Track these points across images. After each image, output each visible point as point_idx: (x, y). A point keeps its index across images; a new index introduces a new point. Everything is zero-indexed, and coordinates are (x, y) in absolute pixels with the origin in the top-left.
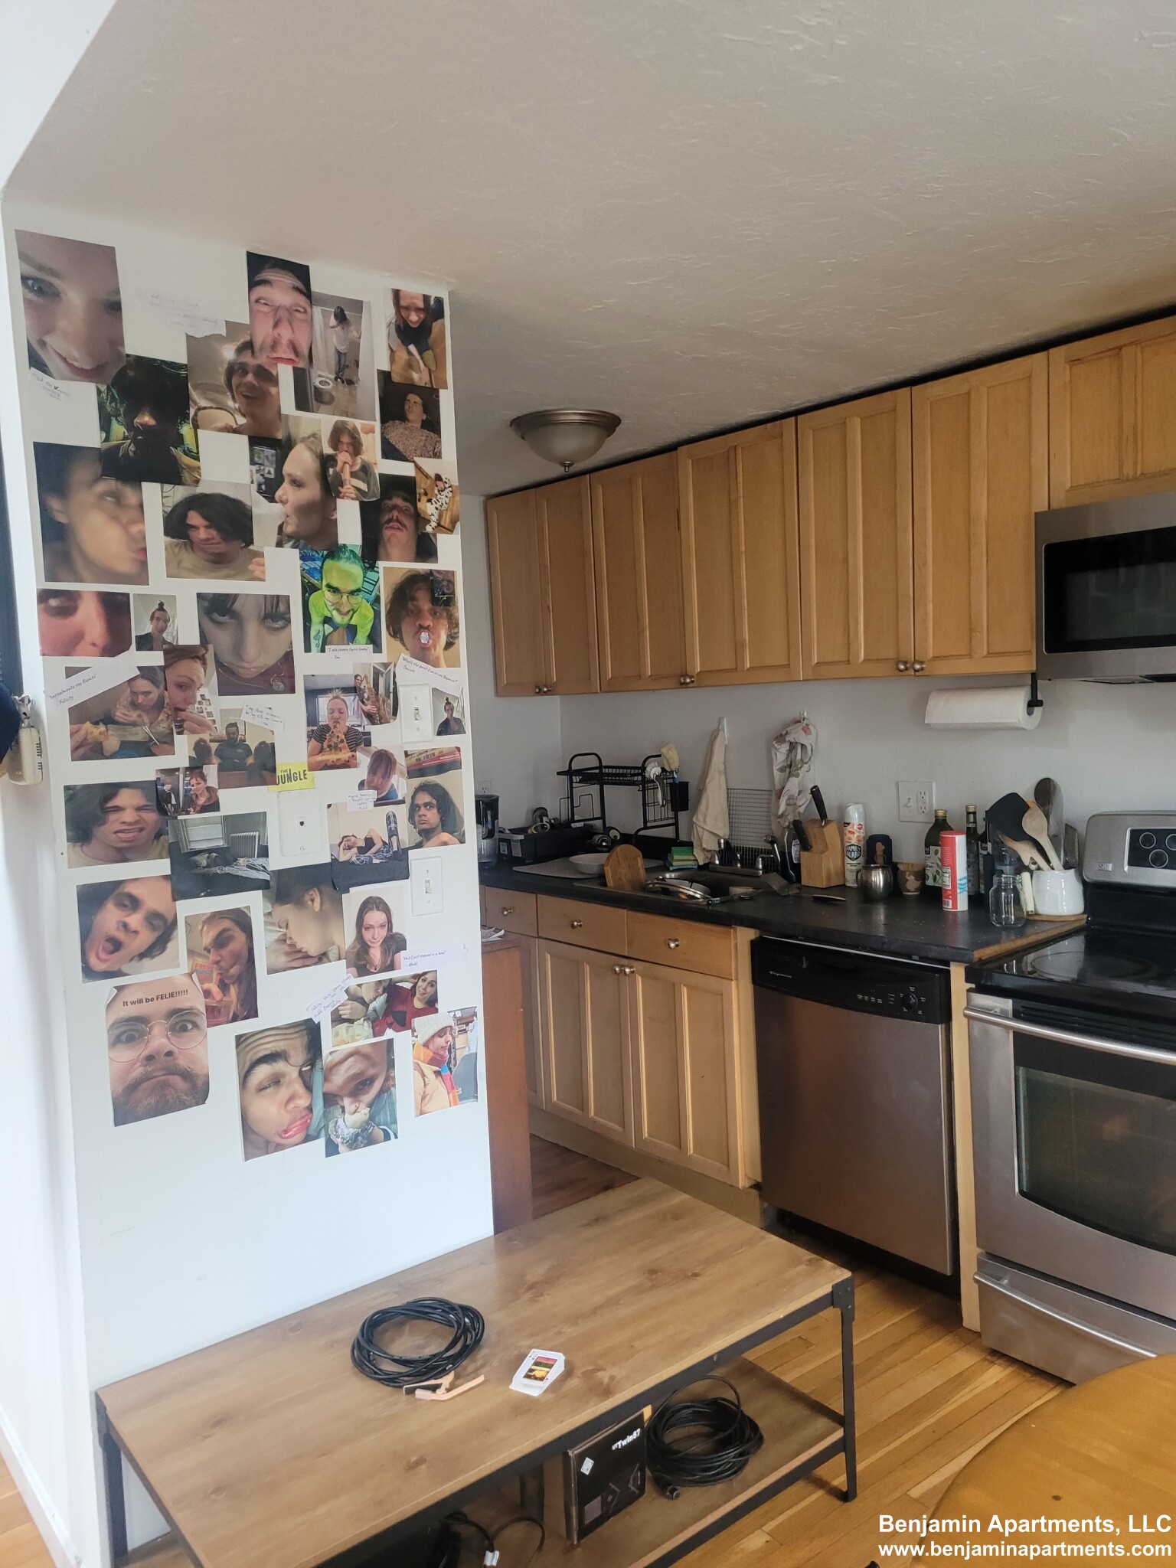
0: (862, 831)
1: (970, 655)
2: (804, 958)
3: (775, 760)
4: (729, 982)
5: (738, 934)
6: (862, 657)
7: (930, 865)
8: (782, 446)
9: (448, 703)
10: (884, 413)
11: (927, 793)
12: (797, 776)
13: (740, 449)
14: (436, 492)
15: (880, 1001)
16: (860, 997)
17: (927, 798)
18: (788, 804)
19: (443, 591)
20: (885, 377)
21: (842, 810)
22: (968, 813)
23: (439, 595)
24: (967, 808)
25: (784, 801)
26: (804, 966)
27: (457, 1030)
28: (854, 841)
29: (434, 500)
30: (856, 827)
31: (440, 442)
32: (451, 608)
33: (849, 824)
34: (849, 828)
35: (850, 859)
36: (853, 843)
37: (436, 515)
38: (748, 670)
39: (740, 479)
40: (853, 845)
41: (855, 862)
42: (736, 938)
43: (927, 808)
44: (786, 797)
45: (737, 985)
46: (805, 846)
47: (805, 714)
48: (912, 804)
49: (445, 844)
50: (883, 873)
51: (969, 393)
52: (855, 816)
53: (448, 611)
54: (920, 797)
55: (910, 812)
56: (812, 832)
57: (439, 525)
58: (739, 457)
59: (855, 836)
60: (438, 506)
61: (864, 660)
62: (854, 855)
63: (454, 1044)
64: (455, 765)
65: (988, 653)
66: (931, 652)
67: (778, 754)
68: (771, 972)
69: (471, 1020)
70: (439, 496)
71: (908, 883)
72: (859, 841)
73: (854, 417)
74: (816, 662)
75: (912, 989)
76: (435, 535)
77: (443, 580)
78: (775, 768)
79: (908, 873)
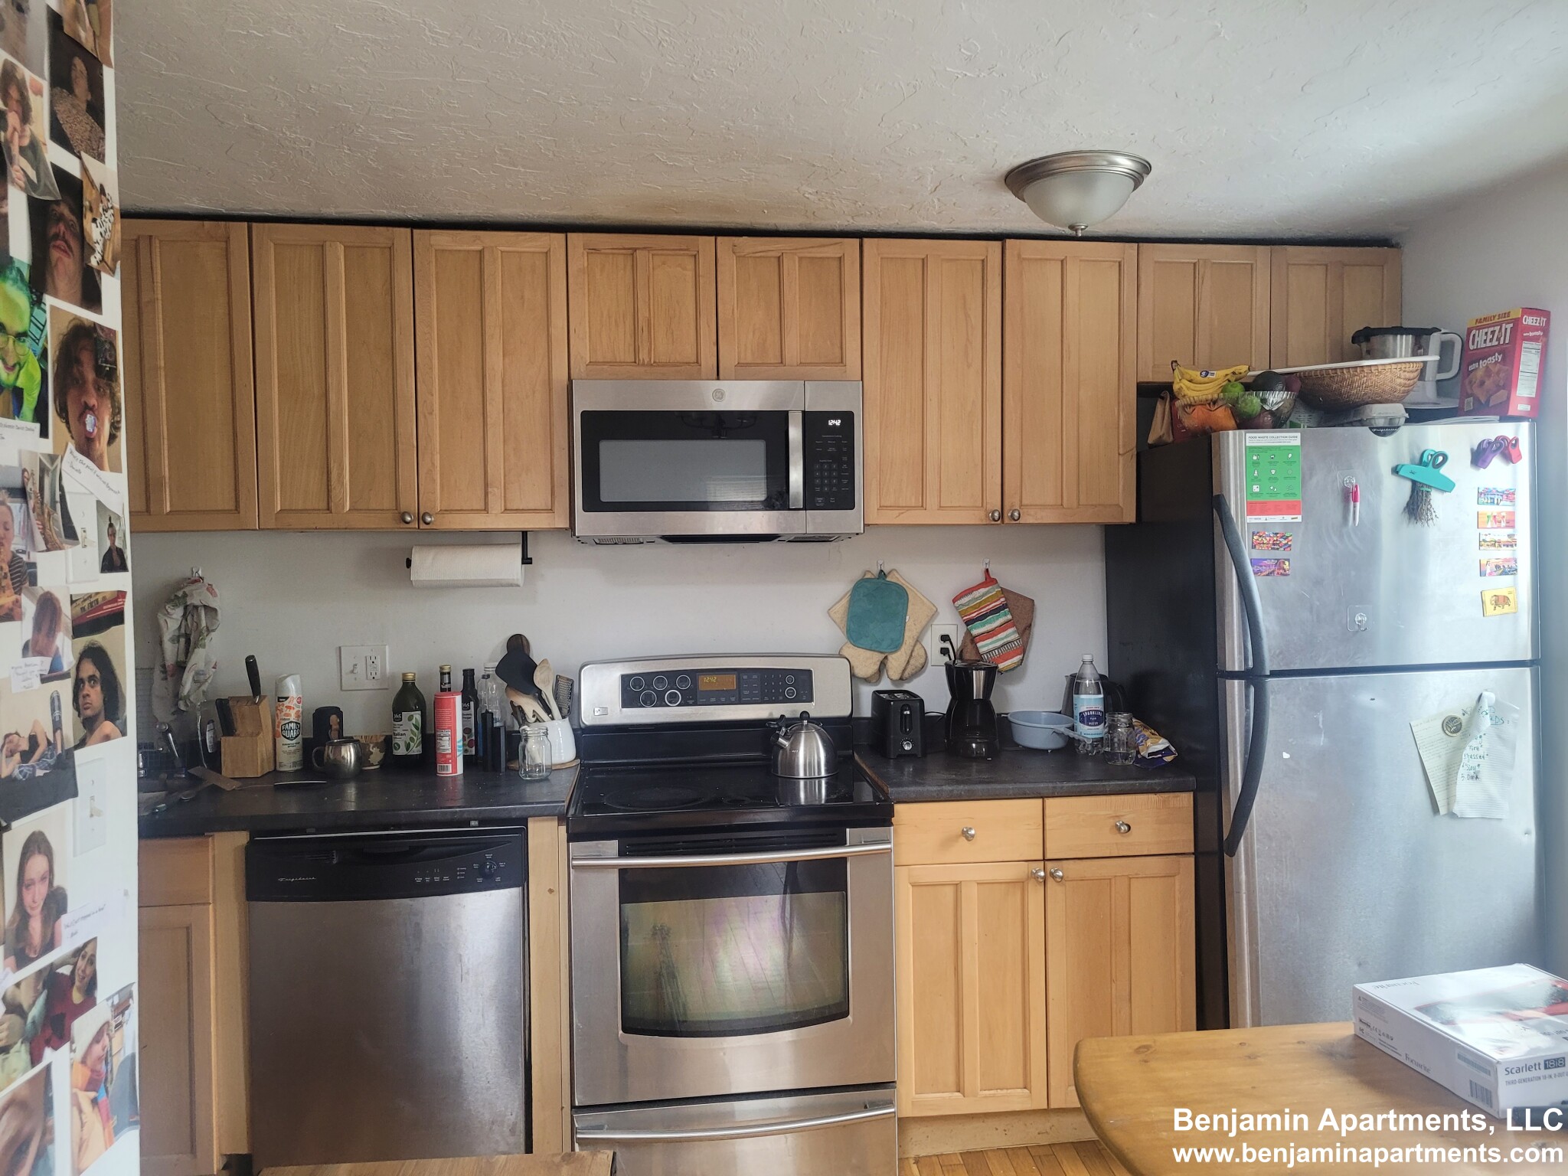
0: (301, 705)
1: (486, 510)
2: (334, 851)
3: (165, 629)
4: (205, 907)
5: (215, 841)
6: (347, 508)
7: (403, 732)
8: (227, 249)
9: (111, 525)
10: (375, 247)
11: (378, 657)
12: (204, 646)
13: (157, 242)
14: (101, 210)
15: (446, 878)
16: (419, 880)
17: (378, 662)
18: (195, 681)
19: (106, 359)
20: (385, 211)
21: (279, 683)
22: (442, 674)
23: (102, 362)
24: (441, 668)
25: (191, 678)
26: (335, 862)
27: (114, 1024)
28: (293, 718)
29: (98, 221)
30: (295, 701)
31: (103, 139)
32: (114, 385)
33: (287, 698)
34: (286, 703)
35: (288, 738)
36: (292, 720)
37: (101, 243)
38: (168, 514)
39: (158, 278)
40: (291, 722)
41: (294, 741)
42: (214, 849)
43: (379, 673)
44: (193, 673)
45: (215, 910)
46: (228, 728)
47: (200, 572)
48: (361, 669)
49: (107, 738)
50: (354, 747)
51: (481, 252)
52: (292, 688)
53: (110, 386)
54: (369, 662)
55: (356, 679)
56: (239, 711)
57: (103, 260)
58: (157, 251)
59: (295, 711)
60: (102, 230)
61: (350, 510)
62: (293, 734)
63: (111, 1049)
64: (118, 618)
65: (506, 510)
66: (439, 506)
67: (168, 620)
68: (282, 880)
69: (127, 1005)
70: (103, 217)
71: (372, 756)
72: (298, 717)
73: (338, 246)
74: (279, 509)
75: (489, 856)
76: (99, 272)
77: (106, 341)
78: (167, 637)
79: (372, 745)
